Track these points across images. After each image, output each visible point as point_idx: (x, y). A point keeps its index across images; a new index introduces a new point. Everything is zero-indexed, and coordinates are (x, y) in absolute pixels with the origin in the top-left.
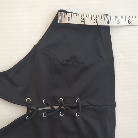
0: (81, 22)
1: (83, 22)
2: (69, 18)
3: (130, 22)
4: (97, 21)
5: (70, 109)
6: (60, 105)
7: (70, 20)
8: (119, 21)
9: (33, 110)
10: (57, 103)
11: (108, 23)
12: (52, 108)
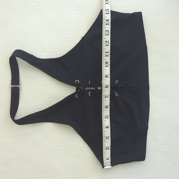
0: (109, 149)
2: (107, 159)
4: (107, 137)
7: (108, 158)
8: (106, 116)
10: (100, 85)
11: (108, 127)
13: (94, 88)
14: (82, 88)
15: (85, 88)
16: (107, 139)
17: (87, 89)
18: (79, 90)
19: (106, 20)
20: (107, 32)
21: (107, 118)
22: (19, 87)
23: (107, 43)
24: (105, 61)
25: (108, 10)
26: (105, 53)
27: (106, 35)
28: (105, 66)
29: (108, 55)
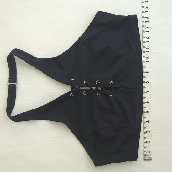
1: (149, 141)
2: (147, 152)
3: (148, 101)
4: (148, 131)
5: (105, 89)
6: (98, 86)
7: (149, 151)
8: (147, 111)
9: (76, 89)
10: (95, 85)
11: (149, 121)
12: (91, 88)
13: (88, 88)
14: (77, 87)
15: (80, 87)
16: (148, 132)
17: (82, 88)
18: (74, 89)
19: (146, 18)
20: (147, 29)
21: (148, 112)
22: (16, 85)
23: (147, 39)
24: (146, 57)
25: (147, 8)
26: (145, 49)
27: (146, 32)
28: (146, 62)
29: (148, 51)
